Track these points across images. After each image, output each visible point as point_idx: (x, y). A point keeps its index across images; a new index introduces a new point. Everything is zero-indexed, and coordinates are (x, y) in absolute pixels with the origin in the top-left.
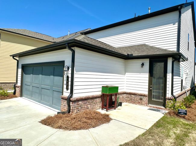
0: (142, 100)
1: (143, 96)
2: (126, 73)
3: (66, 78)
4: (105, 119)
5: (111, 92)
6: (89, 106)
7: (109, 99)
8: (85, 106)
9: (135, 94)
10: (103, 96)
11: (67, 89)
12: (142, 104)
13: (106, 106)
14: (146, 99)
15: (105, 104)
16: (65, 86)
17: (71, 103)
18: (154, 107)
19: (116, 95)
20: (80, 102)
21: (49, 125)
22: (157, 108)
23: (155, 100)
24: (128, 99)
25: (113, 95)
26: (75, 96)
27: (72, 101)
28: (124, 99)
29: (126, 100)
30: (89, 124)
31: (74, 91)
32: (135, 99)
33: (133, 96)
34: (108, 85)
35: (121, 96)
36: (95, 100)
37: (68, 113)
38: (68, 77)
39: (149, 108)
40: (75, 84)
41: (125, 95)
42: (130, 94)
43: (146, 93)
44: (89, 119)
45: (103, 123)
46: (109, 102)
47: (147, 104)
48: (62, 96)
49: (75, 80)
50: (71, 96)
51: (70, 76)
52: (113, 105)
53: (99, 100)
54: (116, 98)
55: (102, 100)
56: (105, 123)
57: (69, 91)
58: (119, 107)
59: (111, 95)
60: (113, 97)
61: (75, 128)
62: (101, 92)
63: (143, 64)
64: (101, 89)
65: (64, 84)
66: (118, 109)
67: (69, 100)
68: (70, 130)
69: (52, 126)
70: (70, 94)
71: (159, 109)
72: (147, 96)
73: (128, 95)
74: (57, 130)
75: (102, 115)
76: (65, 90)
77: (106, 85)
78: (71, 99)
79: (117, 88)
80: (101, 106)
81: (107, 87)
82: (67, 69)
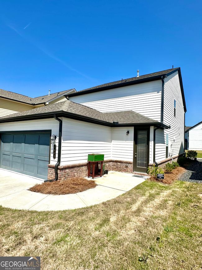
0: (127, 167)
1: (129, 163)
2: (113, 141)
3: (53, 147)
4: (91, 185)
5: (96, 160)
6: (76, 174)
7: (95, 167)
8: (72, 174)
9: (120, 162)
10: (89, 165)
11: (54, 157)
12: (127, 172)
13: (92, 174)
14: (131, 167)
15: (91, 172)
16: (52, 155)
17: (59, 171)
18: (138, 174)
19: (102, 163)
20: (67, 170)
21: (38, 191)
22: (141, 174)
23: (139, 167)
24: (115, 167)
25: (100, 163)
26: (62, 164)
27: (59, 169)
28: (111, 167)
29: (112, 168)
30: (77, 189)
31: (62, 160)
32: (121, 166)
33: (119, 164)
34: (94, 153)
35: (107, 164)
36: (82, 168)
37: (56, 181)
38: (55, 146)
39: (133, 175)
40: (62, 152)
41: (111, 163)
42: (116, 162)
43: (131, 160)
44: (76, 184)
45: (89, 188)
46: (95, 170)
47: (132, 171)
48: (49, 164)
49: (62, 148)
50: (59, 165)
51: (57, 144)
52: (99, 173)
53: (85, 168)
54: (102, 166)
55: (88, 168)
56: (91, 188)
57: (57, 159)
58: (105, 175)
59: (97, 163)
60: (99, 165)
61: (64, 193)
62: (87, 160)
63: (128, 132)
64: (87, 158)
65: (51, 152)
66: (104, 177)
67: (56, 168)
68: (60, 195)
69: (42, 193)
70: (58, 162)
71: (143, 176)
72: (132, 164)
73: (114, 163)
74: (47, 195)
75: (88, 181)
76: (52, 158)
77: (92, 153)
78: (59, 167)
79: (102, 156)
80: (87, 174)
81: (93, 155)
82: (54, 138)
